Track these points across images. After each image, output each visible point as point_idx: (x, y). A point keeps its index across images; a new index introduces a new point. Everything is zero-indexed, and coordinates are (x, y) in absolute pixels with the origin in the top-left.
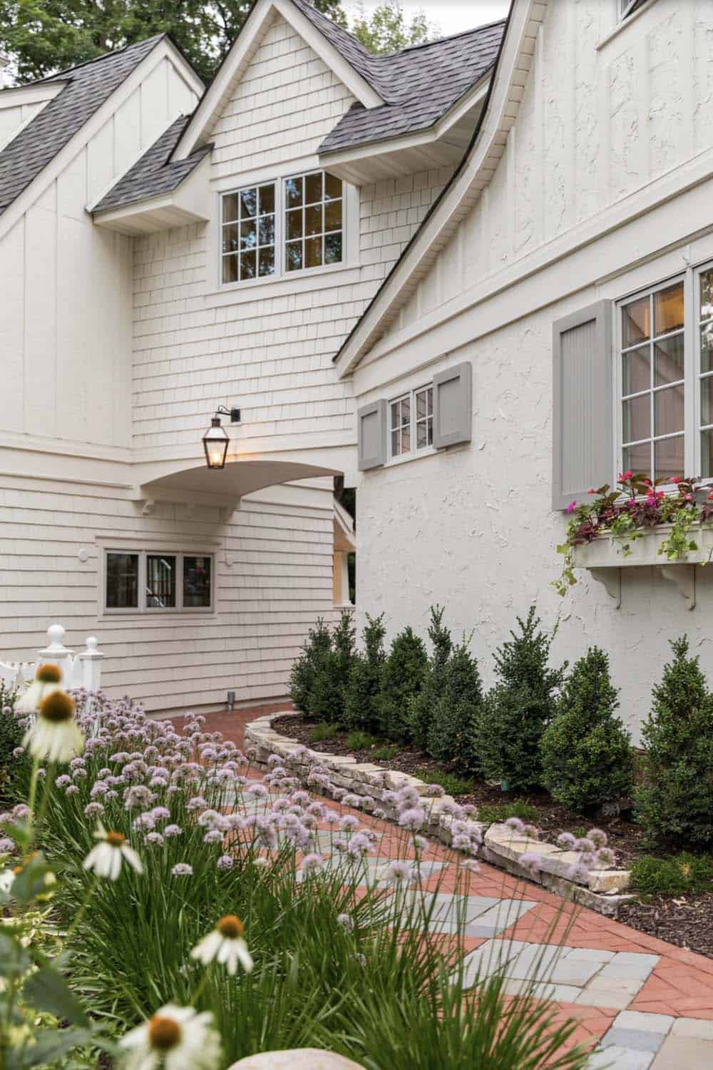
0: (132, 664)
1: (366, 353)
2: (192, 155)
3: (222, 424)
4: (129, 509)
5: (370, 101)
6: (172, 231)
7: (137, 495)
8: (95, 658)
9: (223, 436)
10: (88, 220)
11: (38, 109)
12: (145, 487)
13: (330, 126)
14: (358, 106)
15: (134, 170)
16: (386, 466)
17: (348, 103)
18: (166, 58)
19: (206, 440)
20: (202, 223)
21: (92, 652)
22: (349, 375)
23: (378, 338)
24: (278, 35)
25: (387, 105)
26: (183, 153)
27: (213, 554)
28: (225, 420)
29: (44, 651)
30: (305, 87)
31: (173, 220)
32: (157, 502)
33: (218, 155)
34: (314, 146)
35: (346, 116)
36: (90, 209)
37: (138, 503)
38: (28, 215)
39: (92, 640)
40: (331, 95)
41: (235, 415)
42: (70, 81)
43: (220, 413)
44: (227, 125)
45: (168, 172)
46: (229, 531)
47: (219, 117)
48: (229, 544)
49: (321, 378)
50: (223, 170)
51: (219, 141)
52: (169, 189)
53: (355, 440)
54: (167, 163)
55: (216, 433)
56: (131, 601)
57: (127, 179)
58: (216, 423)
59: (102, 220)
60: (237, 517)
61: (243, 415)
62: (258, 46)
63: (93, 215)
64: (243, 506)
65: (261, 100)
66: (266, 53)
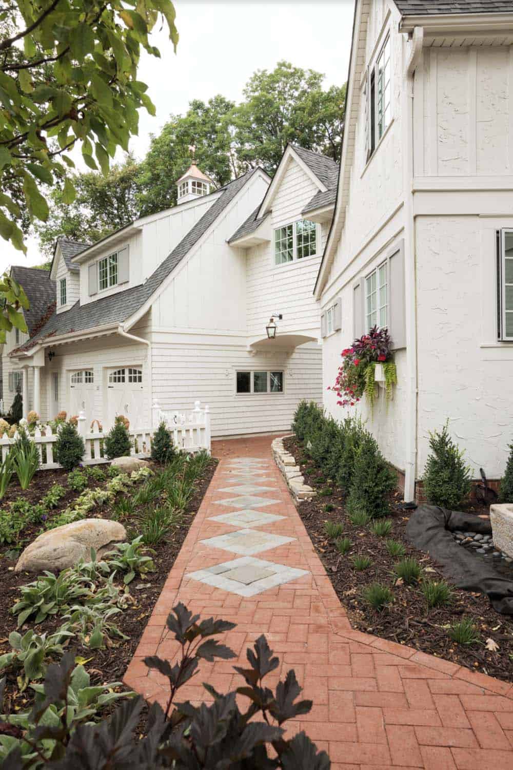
0: (249, 414)
1: (322, 291)
2: (264, 215)
3: (274, 321)
4: (246, 354)
5: (324, 190)
6: (258, 245)
7: (249, 349)
8: (208, 413)
9: (274, 326)
10: (227, 245)
11: (214, 202)
12: (252, 346)
13: (309, 201)
14: (320, 191)
15: (245, 223)
16: (327, 336)
17: (317, 190)
18: (260, 176)
19: (267, 328)
20: (268, 242)
21: (207, 411)
22: (319, 300)
23: (324, 285)
24: (292, 165)
25: (329, 190)
26: (260, 215)
27: (284, 371)
28: (276, 319)
29: (193, 410)
30: (303, 185)
31: (258, 242)
32: (257, 351)
33: (274, 214)
34: (300, 211)
35: (315, 196)
36: (227, 240)
37: (250, 352)
38: (202, 247)
39: (207, 407)
40: (311, 187)
41: (280, 317)
42: (226, 189)
43: (273, 316)
44: (276, 202)
45: (255, 223)
46: (291, 361)
47: (274, 199)
48: (291, 366)
49: (309, 301)
50: (275, 220)
51: (273, 209)
52: (253, 230)
53: (320, 326)
54: (255, 219)
55: (272, 325)
56: (247, 390)
57: (243, 227)
58: (272, 320)
59: (232, 244)
60: (294, 356)
61: (283, 317)
62: (286, 170)
63: (229, 242)
64: (296, 351)
65: (288, 191)
66: (289, 173)
